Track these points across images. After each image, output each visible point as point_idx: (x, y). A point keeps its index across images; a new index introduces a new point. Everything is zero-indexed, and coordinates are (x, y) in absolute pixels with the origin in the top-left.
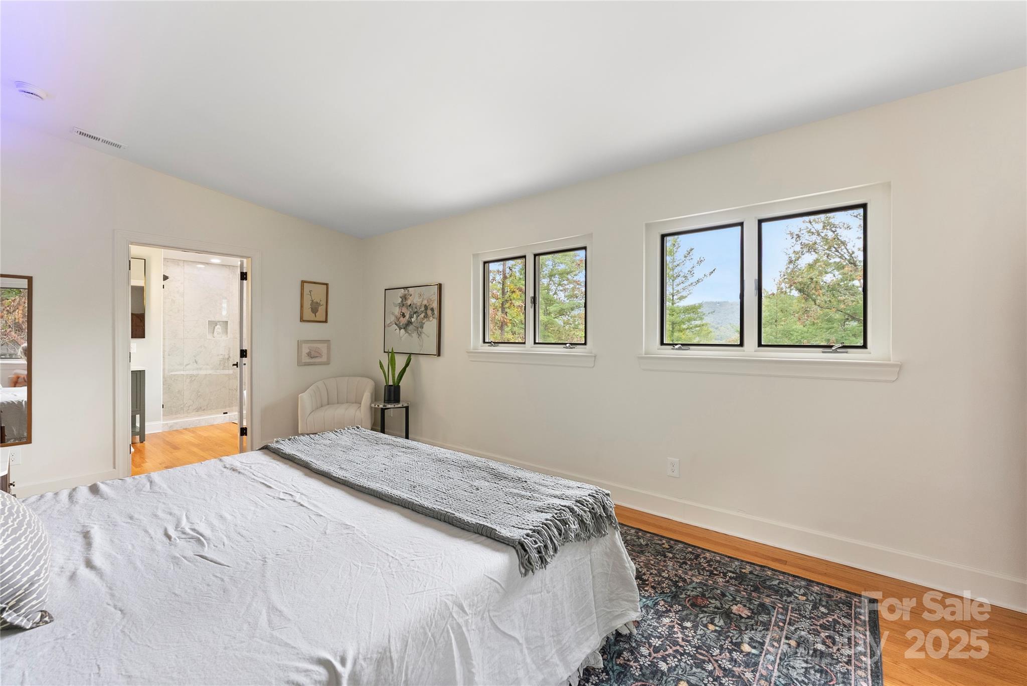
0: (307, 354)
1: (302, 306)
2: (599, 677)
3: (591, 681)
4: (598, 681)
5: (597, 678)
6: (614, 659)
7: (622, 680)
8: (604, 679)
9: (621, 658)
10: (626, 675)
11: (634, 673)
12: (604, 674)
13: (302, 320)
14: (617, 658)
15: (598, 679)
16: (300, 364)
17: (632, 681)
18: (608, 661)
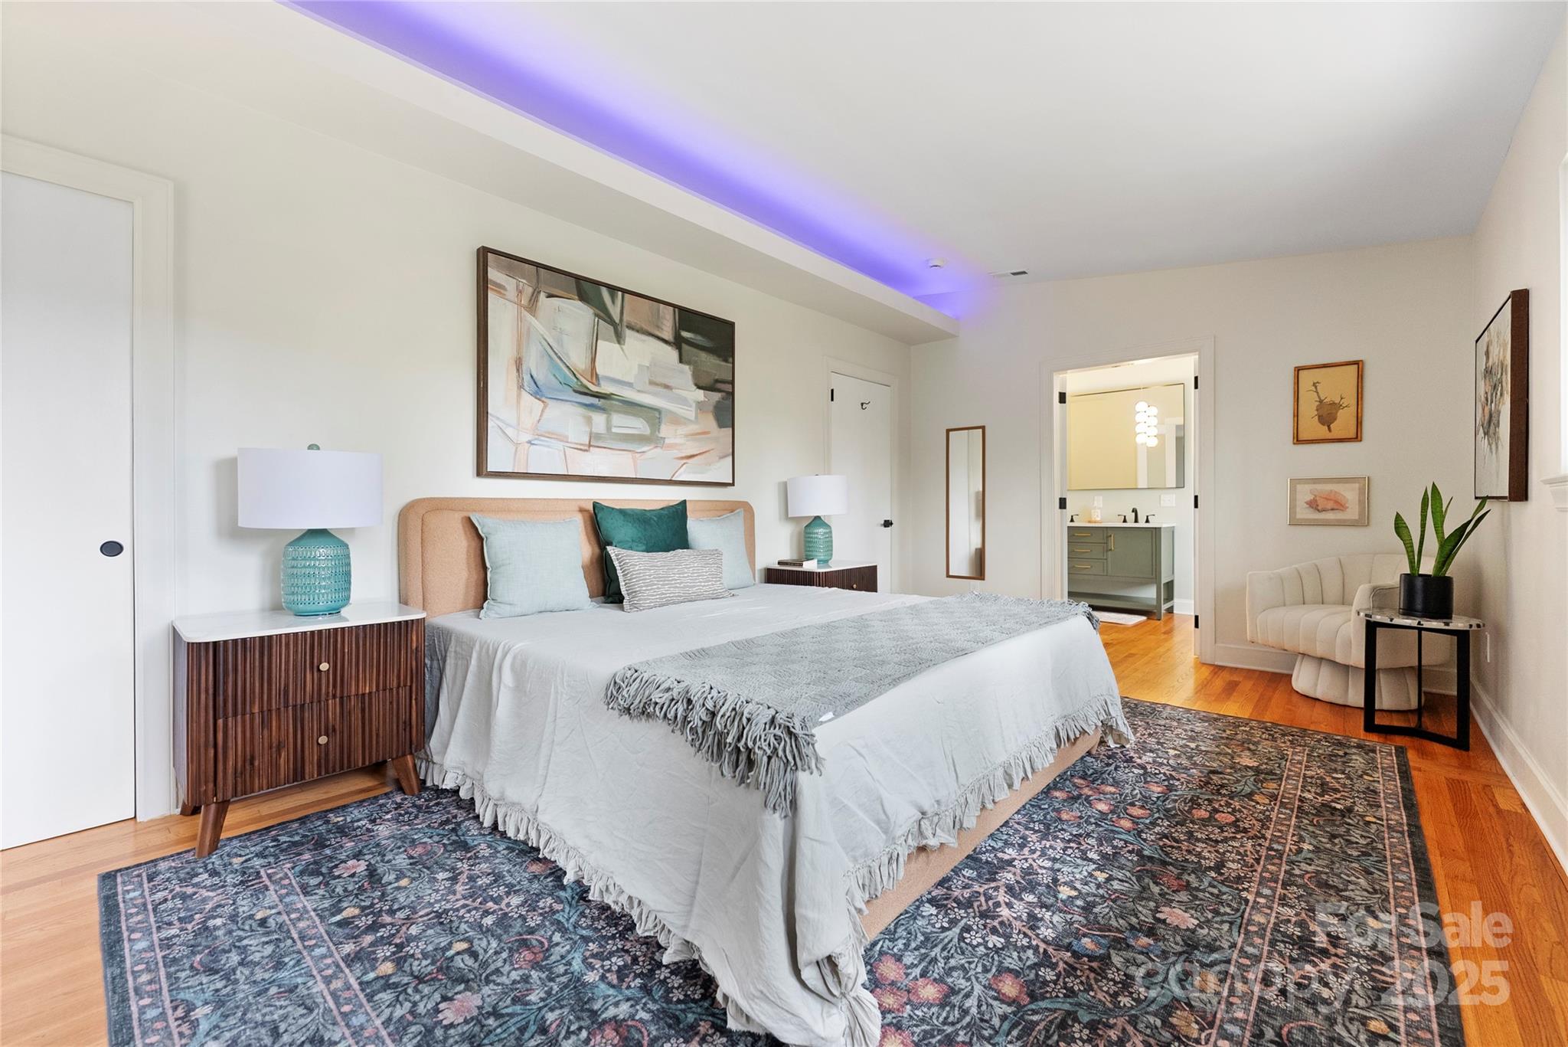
0: (1307, 503)
1: (1296, 415)
2: (677, 988)
3: (673, 977)
4: (670, 985)
5: (676, 985)
6: (710, 1018)
7: (662, 1019)
8: (671, 995)
9: (711, 1032)
10: (670, 1026)
11: (672, 1041)
12: (682, 997)
13: (1298, 440)
14: (713, 1022)
15: (673, 987)
16: (1295, 522)
17: (654, 1033)
18: (707, 1008)
